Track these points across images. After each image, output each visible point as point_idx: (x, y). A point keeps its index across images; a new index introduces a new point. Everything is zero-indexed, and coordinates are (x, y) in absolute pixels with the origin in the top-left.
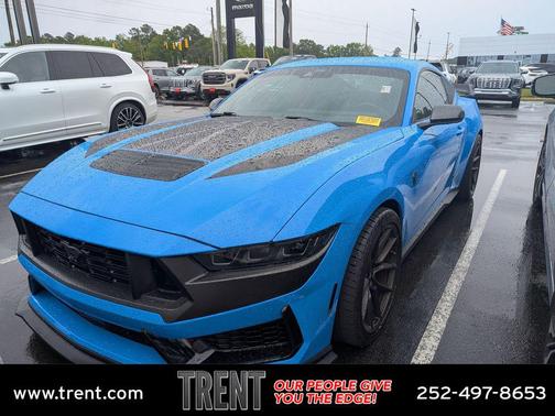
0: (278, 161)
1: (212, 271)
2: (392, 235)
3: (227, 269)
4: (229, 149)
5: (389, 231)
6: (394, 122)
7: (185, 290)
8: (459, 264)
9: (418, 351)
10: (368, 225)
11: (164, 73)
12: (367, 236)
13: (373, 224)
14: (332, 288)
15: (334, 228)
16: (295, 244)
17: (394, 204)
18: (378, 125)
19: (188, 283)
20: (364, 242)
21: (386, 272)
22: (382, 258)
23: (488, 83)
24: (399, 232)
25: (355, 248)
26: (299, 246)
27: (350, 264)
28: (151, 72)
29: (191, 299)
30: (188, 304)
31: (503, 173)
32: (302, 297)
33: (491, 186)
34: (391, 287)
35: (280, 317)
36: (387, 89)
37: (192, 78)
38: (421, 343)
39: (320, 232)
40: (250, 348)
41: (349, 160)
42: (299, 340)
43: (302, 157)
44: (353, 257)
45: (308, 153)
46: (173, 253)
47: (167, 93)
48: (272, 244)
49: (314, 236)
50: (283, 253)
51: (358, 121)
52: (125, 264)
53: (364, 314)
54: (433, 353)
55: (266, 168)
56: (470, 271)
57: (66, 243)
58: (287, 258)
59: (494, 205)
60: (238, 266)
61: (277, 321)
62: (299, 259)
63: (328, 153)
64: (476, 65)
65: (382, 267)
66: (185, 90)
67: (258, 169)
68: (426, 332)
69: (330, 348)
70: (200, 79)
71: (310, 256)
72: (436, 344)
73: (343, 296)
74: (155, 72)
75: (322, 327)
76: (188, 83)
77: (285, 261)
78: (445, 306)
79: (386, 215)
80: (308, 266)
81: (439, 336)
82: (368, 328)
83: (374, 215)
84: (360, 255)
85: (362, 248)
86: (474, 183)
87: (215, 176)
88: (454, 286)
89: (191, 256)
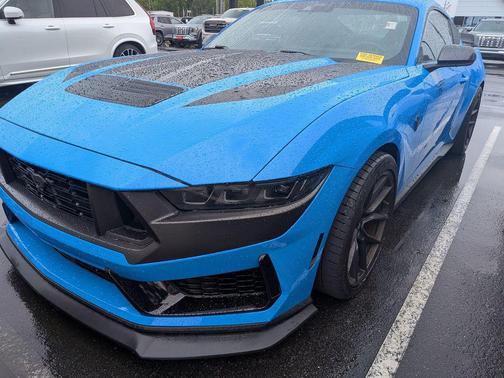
0: (267, 90)
1: (184, 211)
2: (387, 184)
3: (199, 209)
4: (213, 77)
5: (384, 179)
6: (399, 60)
7: (150, 229)
8: (450, 218)
9: (403, 308)
10: (363, 170)
11: (168, 20)
12: (361, 182)
13: (370, 170)
14: (318, 237)
15: (326, 170)
16: (278, 186)
17: (393, 149)
18: (380, 62)
19: (153, 222)
20: (357, 189)
21: (376, 222)
22: (373, 208)
23: (485, 42)
24: (395, 181)
25: (346, 196)
26: (283, 188)
27: (340, 213)
28: (156, 20)
29: (157, 240)
30: (154, 246)
31: (497, 130)
32: (283, 245)
33: (485, 142)
34: (379, 239)
35: (256, 265)
36: (392, 26)
37: (194, 26)
38: (408, 299)
39: (307, 174)
40: (222, 296)
41: (348, 93)
42: (276, 291)
43: (294, 88)
44: (343, 204)
45: (301, 84)
46: (137, 187)
47: (171, 40)
48: (252, 184)
49: (301, 178)
50: (264, 196)
51: (358, 58)
52: (87, 196)
53: (349, 267)
54: (420, 312)
55: (252, 98)
56: (462, 227)
57: (31, 170)
58: (269, 201)
59: (488, 161)
60: (213, 207)
61: (253, 269)
62: (283, 203)
63: (324, 85)
64: (473, 25)
65: (372, 218)
66: (187, 37)
67: (242, 98)
68: (413, 288)
69: (310, 300)
70: (201, 28)
71: (295, 200)
72: (424, 302)
73: (329, 247)
74: (160, 19)
75: (303, 276)
76: (189, 31)
77: (266, 205)
78: (435, 262)
79: (384, 161)
80: (292, 211)
81: (427, 294)
82: (352, 281)
83: (372, 159)
84: (351, 203)
85: (354, 196)
86: (469, 137)
87: (194, 104)
88: (444, 240)
89: (158, 192)
